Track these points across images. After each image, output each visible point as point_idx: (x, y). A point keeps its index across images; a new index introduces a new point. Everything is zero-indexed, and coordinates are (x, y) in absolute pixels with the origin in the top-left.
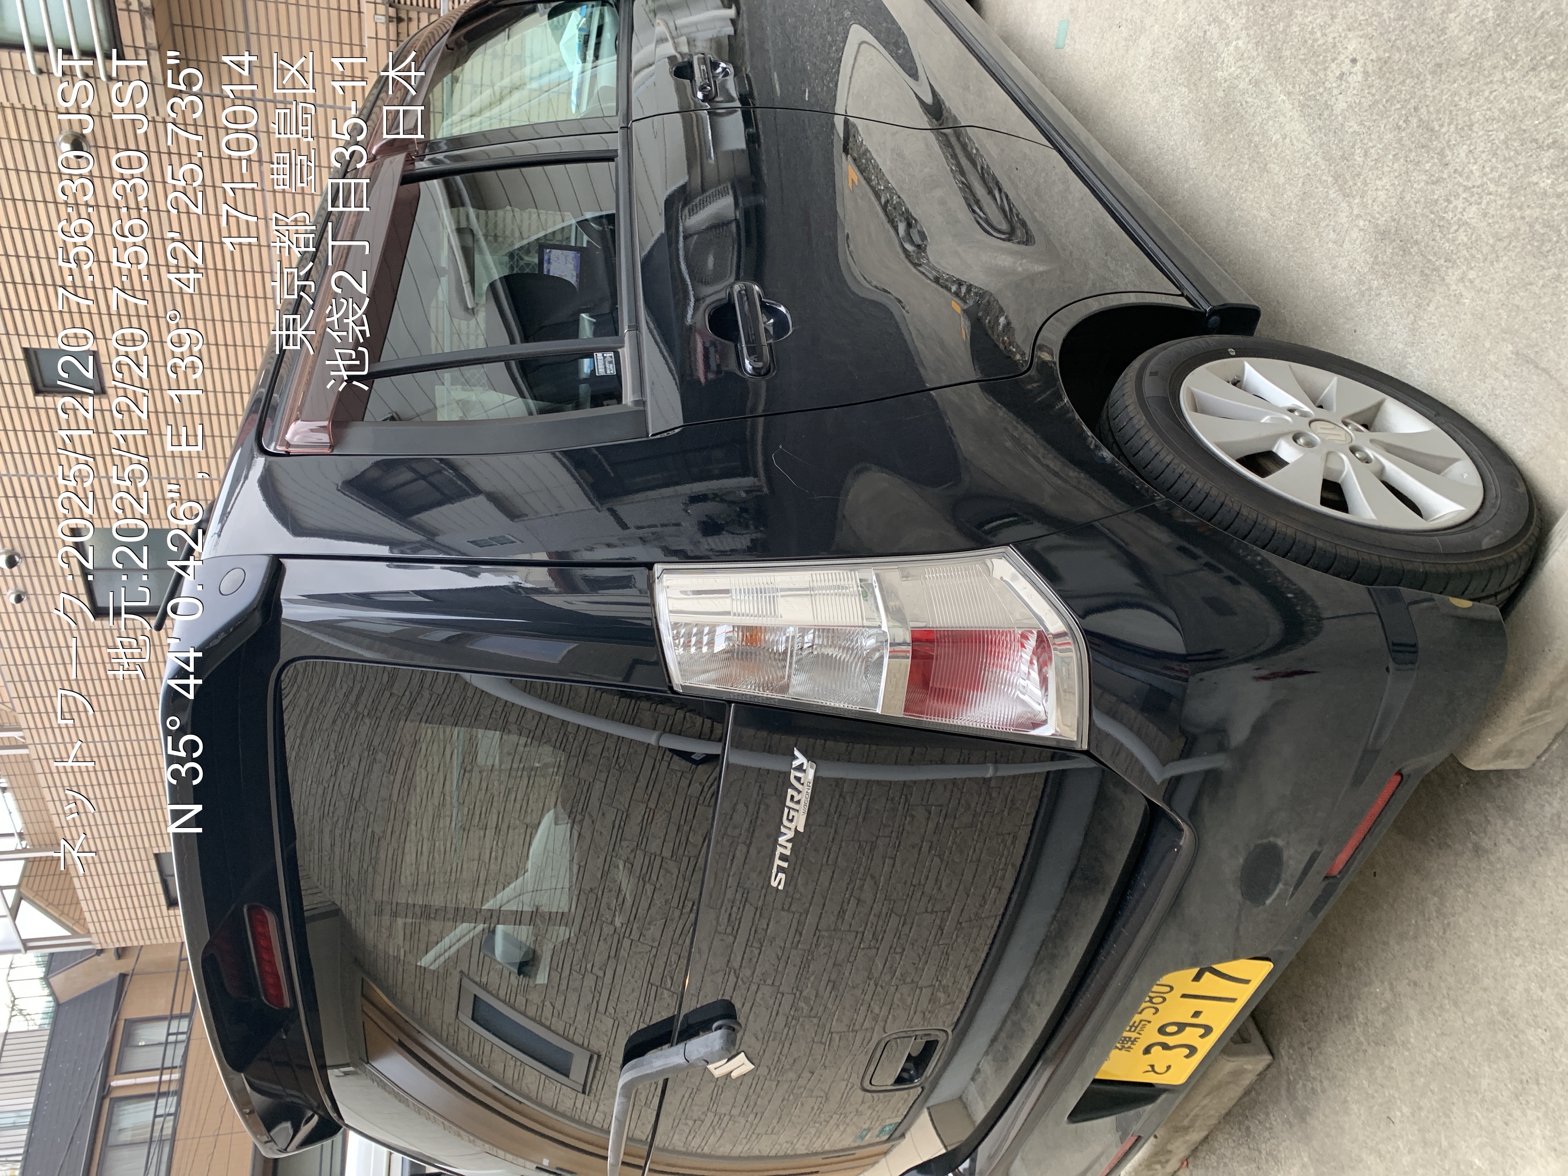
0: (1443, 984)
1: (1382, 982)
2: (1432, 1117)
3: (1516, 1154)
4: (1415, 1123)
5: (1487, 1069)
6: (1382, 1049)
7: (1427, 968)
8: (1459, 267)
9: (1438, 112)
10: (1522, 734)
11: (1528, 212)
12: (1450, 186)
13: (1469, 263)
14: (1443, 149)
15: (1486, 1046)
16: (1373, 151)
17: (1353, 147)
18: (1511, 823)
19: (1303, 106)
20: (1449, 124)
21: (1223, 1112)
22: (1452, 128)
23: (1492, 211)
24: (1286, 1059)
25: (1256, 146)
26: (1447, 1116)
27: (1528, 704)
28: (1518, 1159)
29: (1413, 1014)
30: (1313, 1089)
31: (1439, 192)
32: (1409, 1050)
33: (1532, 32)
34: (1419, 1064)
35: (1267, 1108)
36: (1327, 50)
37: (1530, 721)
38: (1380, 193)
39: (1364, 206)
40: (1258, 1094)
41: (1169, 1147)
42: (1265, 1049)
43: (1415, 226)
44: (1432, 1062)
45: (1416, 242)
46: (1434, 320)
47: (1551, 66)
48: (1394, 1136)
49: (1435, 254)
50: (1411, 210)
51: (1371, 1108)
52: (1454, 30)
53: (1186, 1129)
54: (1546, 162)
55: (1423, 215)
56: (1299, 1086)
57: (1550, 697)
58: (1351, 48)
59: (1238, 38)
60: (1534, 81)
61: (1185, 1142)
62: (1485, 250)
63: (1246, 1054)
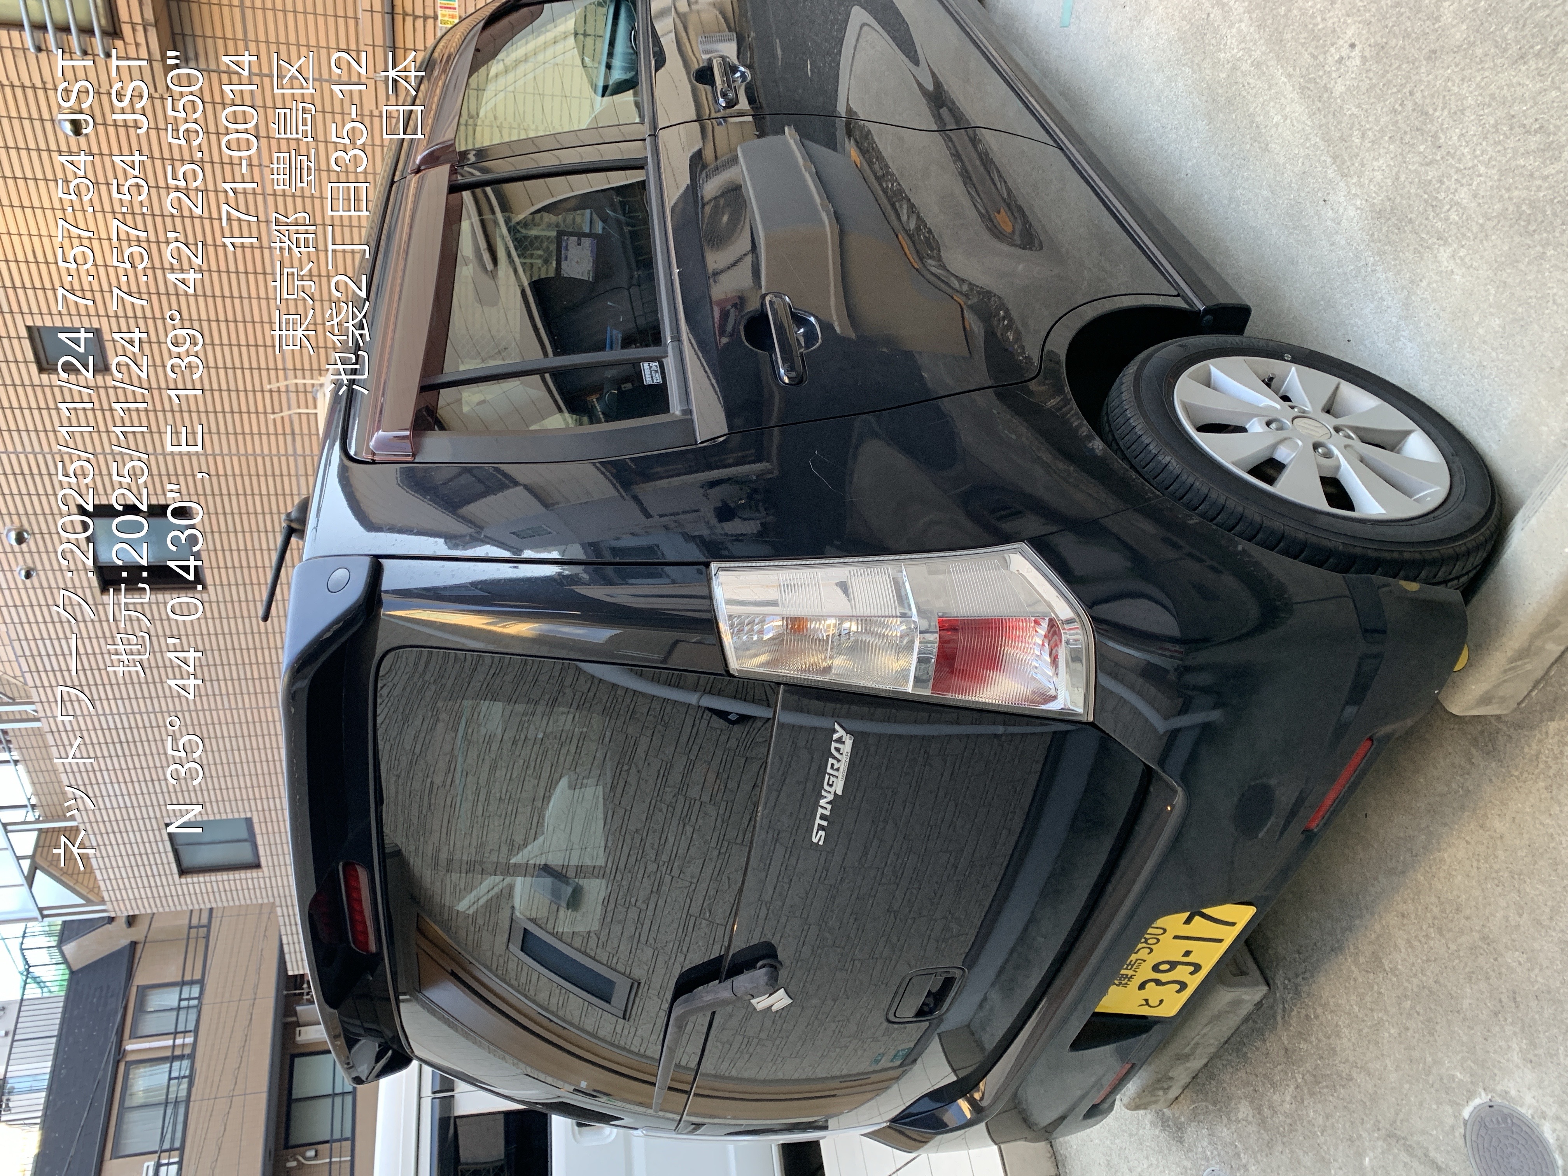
0: (1429, 915)
1: (1372, 914)
2: (1417, 1036)
3: (1494, 1066)
4: (1401, 1043)
5: (1468, 990)
6: (1371, 976)
7: (1413, 900)
8: (1450, 245)
9: (1432, 96)
10: (1505, 681)
11: (1516, 193)
12: (1443, 167)
13: (1460, 241)
14: (1436, 132)
15: (1467, 969)
16: (1370, 133)
17: (1351, 129)
18: (1493, 765)
19: (1303, 88)
20: (1443, 109)
21: (1223, 1040)
22: (1446, 113)
23: (1482, 193)
24: (1281, 987)
25: (1257, 126)
26: (1432, 1035)
27: (1510, 654)
28: (1496, 1071)
29: (1401, 943)
30: (1307, 1016)
31: (1432, 174)
32: (1396, 976)
33: (1521, 22)
34: (1406, 989)
35: (1263, 1035)
36: (1326, 35)
37: (1510, 669)
38: (1376, 173)
39: (1362, 186)
40: (1255, 1022)
41: (1170, 1075)
42: (1262, 981)
43: (1410, 206)
44: (1418, 986)
45: (1411, 221)
46: (1427, 295)
47: (1538, 55)
48: (1382, 1055)
49: (1428, 233)
50: (1406, 190)
51: (1361, 1030)
52: (1447, 17)
53: (1187, 1057)
54: (1533, 147)
55: (1417, 195)
56: (1293, 1014)
57: (1530, 646)
58: (1350, 33)
59: (1241, 21)
60: (1523, 68)
61: (1186, 1069)
62: (1475, 229)
63: (1245, 985)
